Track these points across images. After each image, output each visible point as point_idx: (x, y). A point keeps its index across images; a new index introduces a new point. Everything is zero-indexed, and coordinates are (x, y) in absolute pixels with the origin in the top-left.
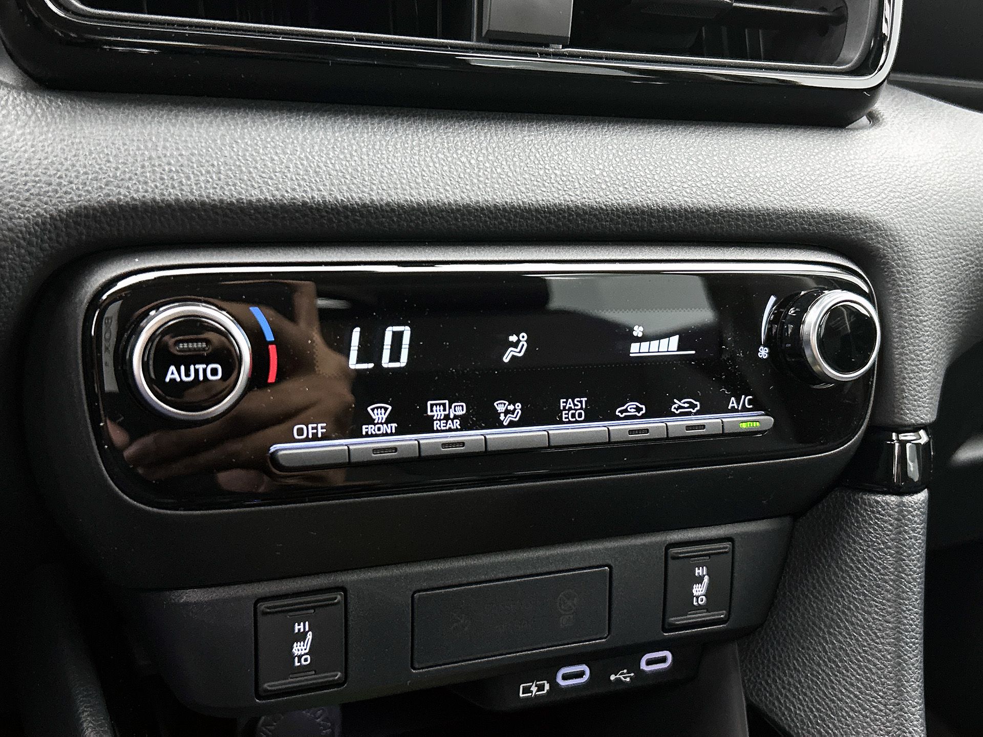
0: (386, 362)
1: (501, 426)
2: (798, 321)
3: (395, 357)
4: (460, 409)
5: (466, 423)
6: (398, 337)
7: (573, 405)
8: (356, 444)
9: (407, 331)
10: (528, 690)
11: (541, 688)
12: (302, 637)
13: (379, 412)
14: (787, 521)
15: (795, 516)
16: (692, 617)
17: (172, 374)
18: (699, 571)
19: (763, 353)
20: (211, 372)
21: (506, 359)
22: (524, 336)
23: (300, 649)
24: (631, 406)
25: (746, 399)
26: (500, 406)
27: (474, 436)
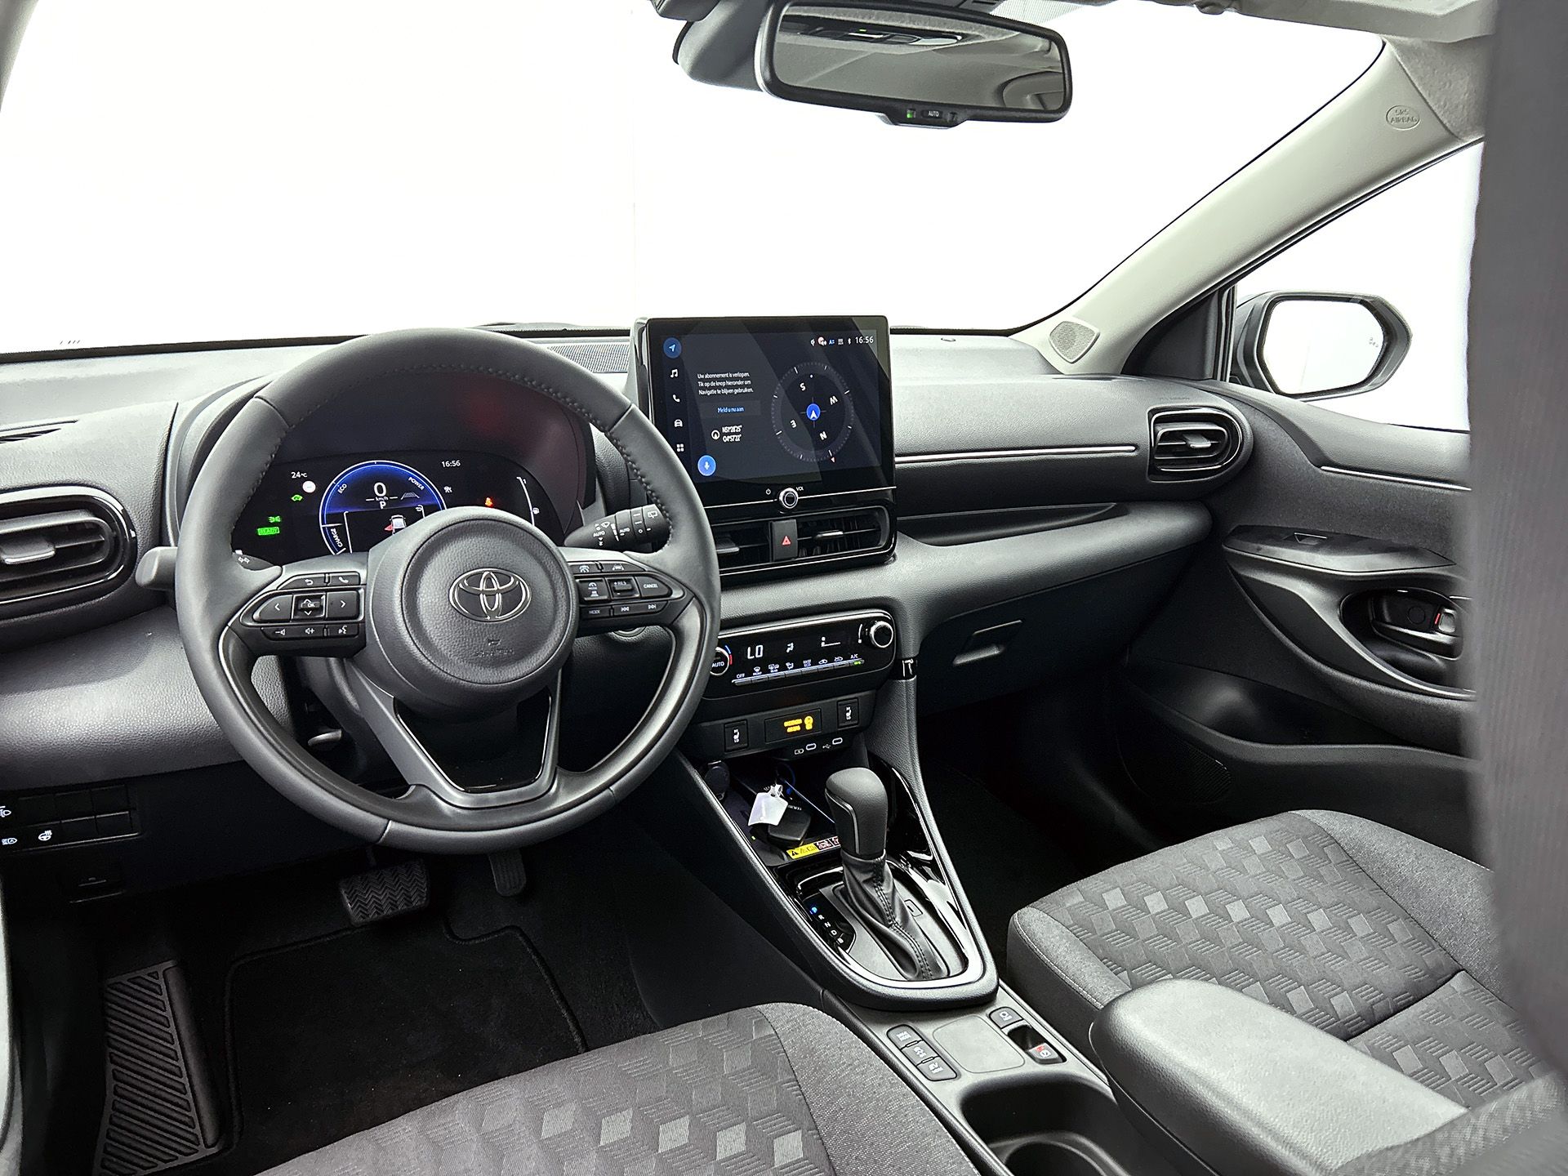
0: (757, 656)
1: (788, 670)
2: (869, 630)
3: (759, 654)
4: (778, 666)
5: (779, 670)
6: (759, 648)
7: (807, 662)
8: (753, 678)
9: (761, 646)
10: (797, 752)
11: (801, 751)
12: (736, 734)
13: (757, 669)
14: (875, 691)
15: (877, 690)
16: (846, 724)
18: (848, 709)
19: (860, 641)
20: (722, 664)
21: (788, 651)
22: (792, 644)
23: (736, 737)
24: (823, 661)
25: (856, 655)
26: (787, 664)
27: (782, 673)
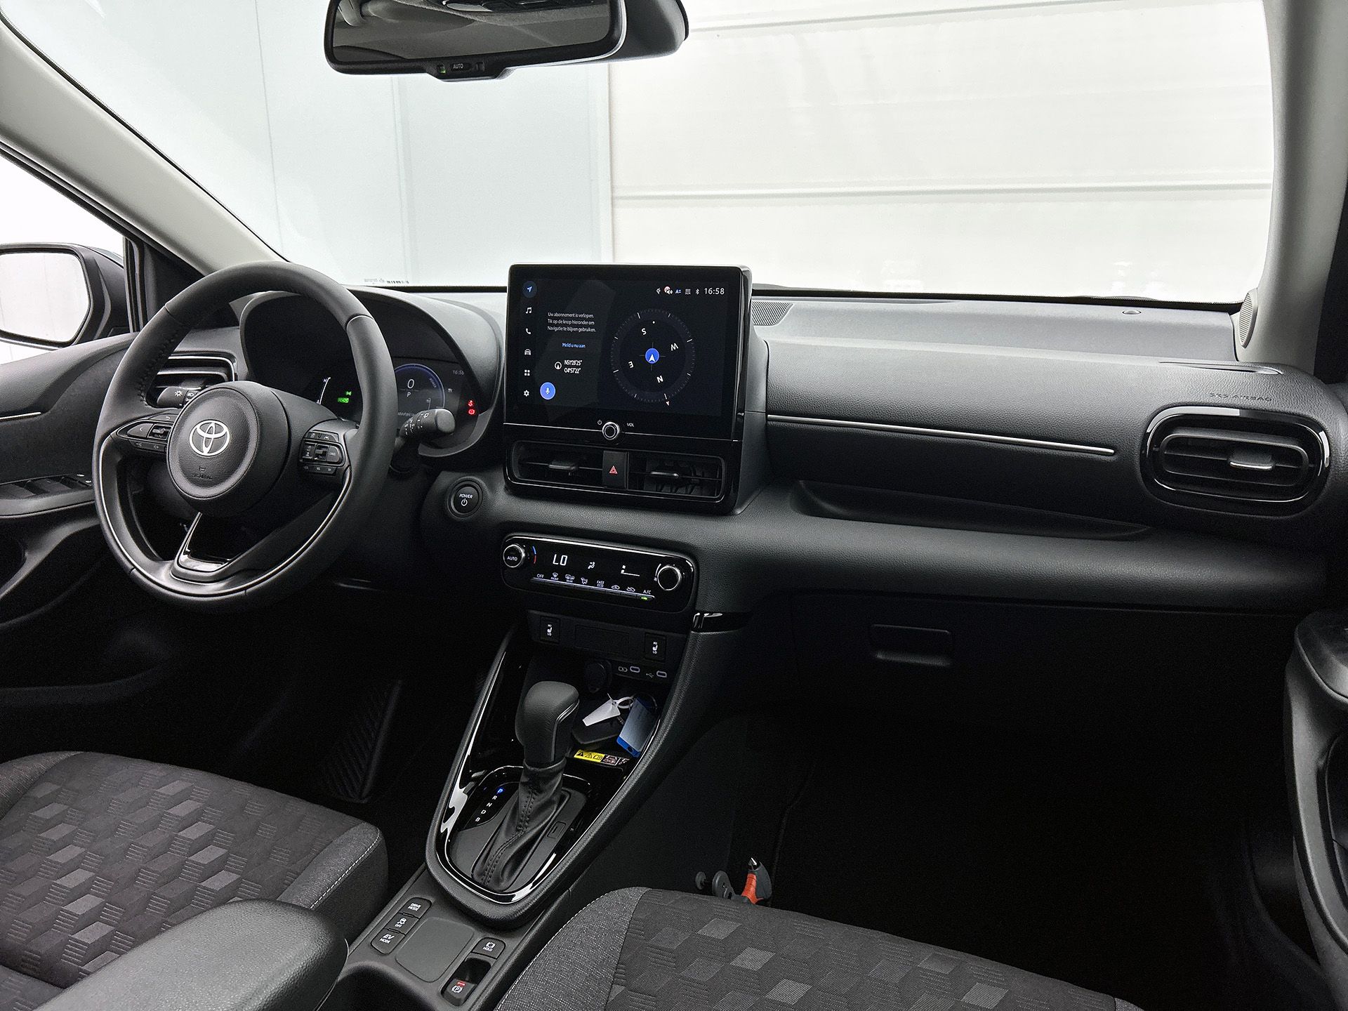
0: (561, 564)
1: (581, 583)
4: (574, 578)
5: (574, 581)
7: (601, 583)
9: (566, 556)
10: (621, 669)
11: (625, 670)
12: (550, 628)
17: (508, 558)
18: (655, 643)
19: (656, 579)
20: (515, 559)
21: (588, 568)
22: (595, 563)
23: (549, 631)
24: (616, 586)
25: (649, 592)
26: (583, 579)
27: (575, 585)
